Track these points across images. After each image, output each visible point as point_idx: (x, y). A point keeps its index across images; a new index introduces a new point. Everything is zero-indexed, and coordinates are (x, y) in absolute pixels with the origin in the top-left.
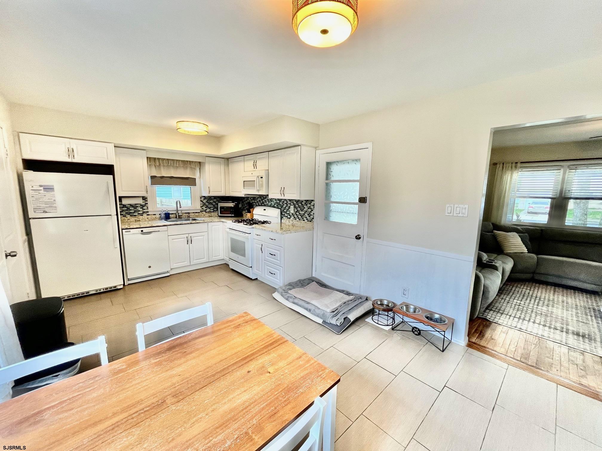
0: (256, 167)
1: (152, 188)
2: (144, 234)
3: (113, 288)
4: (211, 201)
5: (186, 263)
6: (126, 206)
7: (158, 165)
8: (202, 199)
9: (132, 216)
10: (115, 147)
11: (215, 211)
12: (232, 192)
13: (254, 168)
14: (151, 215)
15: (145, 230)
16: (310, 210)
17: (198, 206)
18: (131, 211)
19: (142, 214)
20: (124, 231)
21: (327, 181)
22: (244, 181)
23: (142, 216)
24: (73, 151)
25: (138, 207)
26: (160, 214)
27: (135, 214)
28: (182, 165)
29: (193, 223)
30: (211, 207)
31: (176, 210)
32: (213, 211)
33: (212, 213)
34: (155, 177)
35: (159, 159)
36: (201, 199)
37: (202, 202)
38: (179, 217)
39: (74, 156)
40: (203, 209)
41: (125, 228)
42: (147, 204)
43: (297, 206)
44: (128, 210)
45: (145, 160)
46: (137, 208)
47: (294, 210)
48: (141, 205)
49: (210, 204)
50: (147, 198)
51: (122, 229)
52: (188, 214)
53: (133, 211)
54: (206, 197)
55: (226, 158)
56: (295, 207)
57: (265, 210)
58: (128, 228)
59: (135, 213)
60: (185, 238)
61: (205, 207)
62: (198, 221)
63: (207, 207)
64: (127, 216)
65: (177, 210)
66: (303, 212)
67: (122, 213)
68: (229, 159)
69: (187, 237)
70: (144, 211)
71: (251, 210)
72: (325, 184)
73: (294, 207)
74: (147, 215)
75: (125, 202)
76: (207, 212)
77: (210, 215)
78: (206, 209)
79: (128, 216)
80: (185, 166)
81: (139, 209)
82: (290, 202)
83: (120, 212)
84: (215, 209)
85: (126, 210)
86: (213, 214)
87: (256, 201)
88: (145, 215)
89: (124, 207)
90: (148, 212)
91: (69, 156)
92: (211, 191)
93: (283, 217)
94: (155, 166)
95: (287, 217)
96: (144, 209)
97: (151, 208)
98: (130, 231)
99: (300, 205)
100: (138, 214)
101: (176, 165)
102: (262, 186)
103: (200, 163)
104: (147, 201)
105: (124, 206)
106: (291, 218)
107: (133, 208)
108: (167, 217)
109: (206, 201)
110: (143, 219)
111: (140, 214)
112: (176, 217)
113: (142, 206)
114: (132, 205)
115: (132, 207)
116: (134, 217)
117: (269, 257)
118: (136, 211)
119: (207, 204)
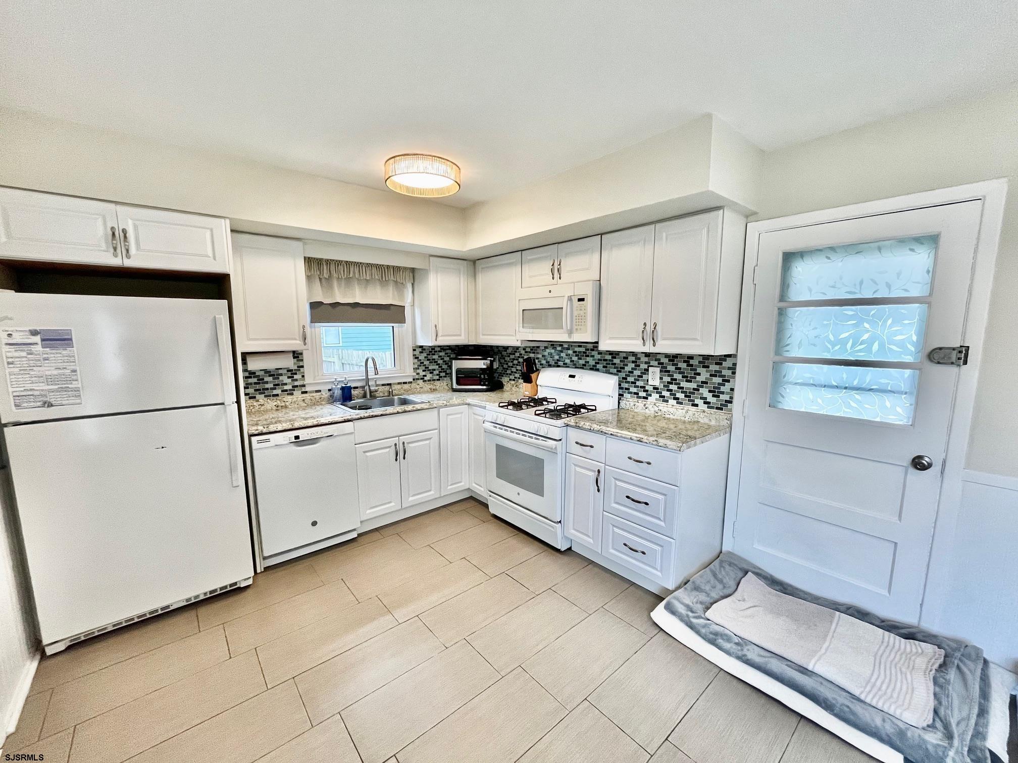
0: (560, 274)
1: (313, 329)
2: (302, 443)
3: (228, 587)
4: (434, 357)
5: (393, 504)
6: (255, 373)
7: (327, 277)
8: (417, 353)
9: (269, 396)
10: (232, 231)
11: (441, 377)
12: (483, 335)
13: (553, 278)
14: (311, 392)
15: (304, 435)
16: (718, 380)
17: (408, 369)
18: (267, 386)
19: (290, 390)
20: (254, 439)
21: (782, 304)
22: (523, 310)
23: (291, 397)
24: (125, 237)
25: (281, 375)
26: (330, 390)
27: (275, 392)
28: (377, 277)
29: (409, 411)
30: (435, 370)
31: (363, 379)
32: (437, 377)
33: (437, 383)
34: (321, 303)
35: (328, 262)
36: (415, 353)
37: (416, 358)
38: (371, 396)
39: (127, 251)
40: (418, 374)
41: (256, 432)
42: (302, 367)
43: (671, 368)
44: (259, 383)
45: (301, 265)
46: (281, 378)
47: (661, 378)
48: (288, 371)
49: (432, 362)
50: (301, 354)
51: (250, 436)
52: (387, 388)
53: (271, 386)
54: (424, 348)
55: (470, 261)
56: (664, 371)
57: (572, 376)
58: (265, 430)
59: (275, 389)
60: (390, 447)
61: (423, 371)
62: (418, 406)
63: (426, 369)
64: (258, 396)
65: (367, 380)
66: (693, 385)
67: (248, 391)
68: (477, 262)
69: (396, 445)
70: (296, 383)
71: (533, 376)
72: (776, 312)
73: (661, 371)
74: (303, 393)
75: (255, 365)
76: (426, 381)
77: (431, 386)
78: (424, 373)
79: (261, 398)
80: (384, 279)
81: (285, 379)
82: (646, 359)
83: (245, 388)
84: (443, 374)
85: (255, 383)
86: (439, 385)
87: (540, 356)
88: (297, 393)
89: (251, 377)
90: (304, 386)
91: (115, 249)
92: (440, 334)
93: (623, 395)
94: (320, 279)
95: (637, 394)
96: (296, 380)
97: (311, 378)
98: (268, 441)
99: (683, 365)
100: (282, 391)
101: (365, 277)
102: (582, 319)
103: (413, 270)
104: (302, 360)
105: (252, 374)
106: (649, 397)
107: (270, 379)
108: (346, 395)
109: (425, 357)
110: (295, 402)
111: (286, 391)
112: (364, 396)
113: (292, 373)
114: (270, 372)
115: (270, 376)
116: (275, 398)
117: (625, 506)
118: (278, 385)
119: (427, 363)
